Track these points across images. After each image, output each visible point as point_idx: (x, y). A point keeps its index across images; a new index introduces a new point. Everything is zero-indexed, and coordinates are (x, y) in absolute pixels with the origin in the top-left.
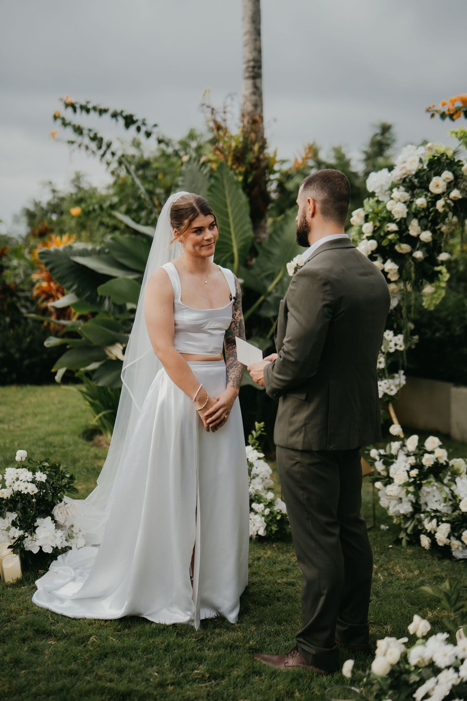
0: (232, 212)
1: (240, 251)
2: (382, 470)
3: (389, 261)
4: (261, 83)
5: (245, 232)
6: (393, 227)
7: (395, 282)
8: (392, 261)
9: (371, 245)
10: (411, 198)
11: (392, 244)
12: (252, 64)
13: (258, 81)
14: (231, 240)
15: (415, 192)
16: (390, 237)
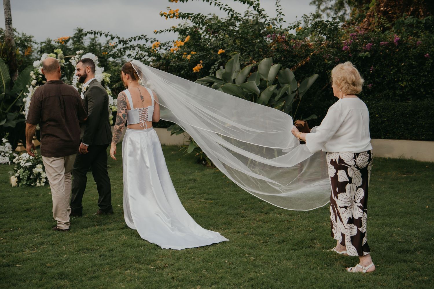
0: (2, 71)
1: (5, 84)
4: (12, 26)
5: (7, 78)
6: (41, 76)
11: (41, 81)
12: (8, 19)
14: (2, 80)
16: (40, 79)
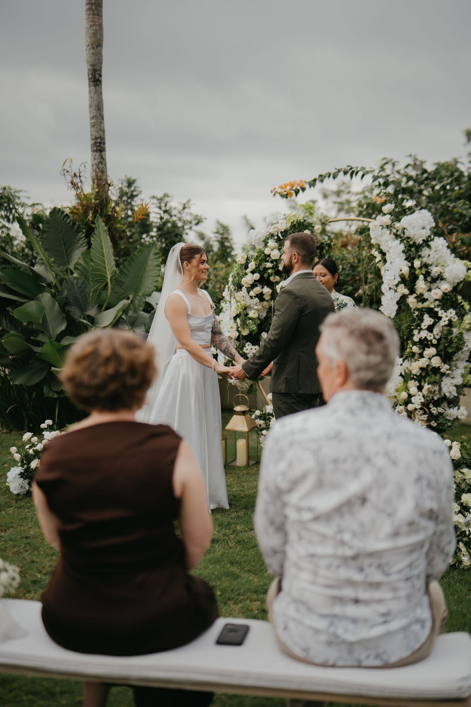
2: (263, 424)
3: (266, 287)
4: (105, 155)
5: (113, 267)
6: (269, 265)
7: (267, 301)
8: (267, 287)
9: (256, 276)
10: (279, 247)
11: (269, 276)
12: (99, 140)
13: (103, 153)
15: (281, 242)
16: (268, 271)
